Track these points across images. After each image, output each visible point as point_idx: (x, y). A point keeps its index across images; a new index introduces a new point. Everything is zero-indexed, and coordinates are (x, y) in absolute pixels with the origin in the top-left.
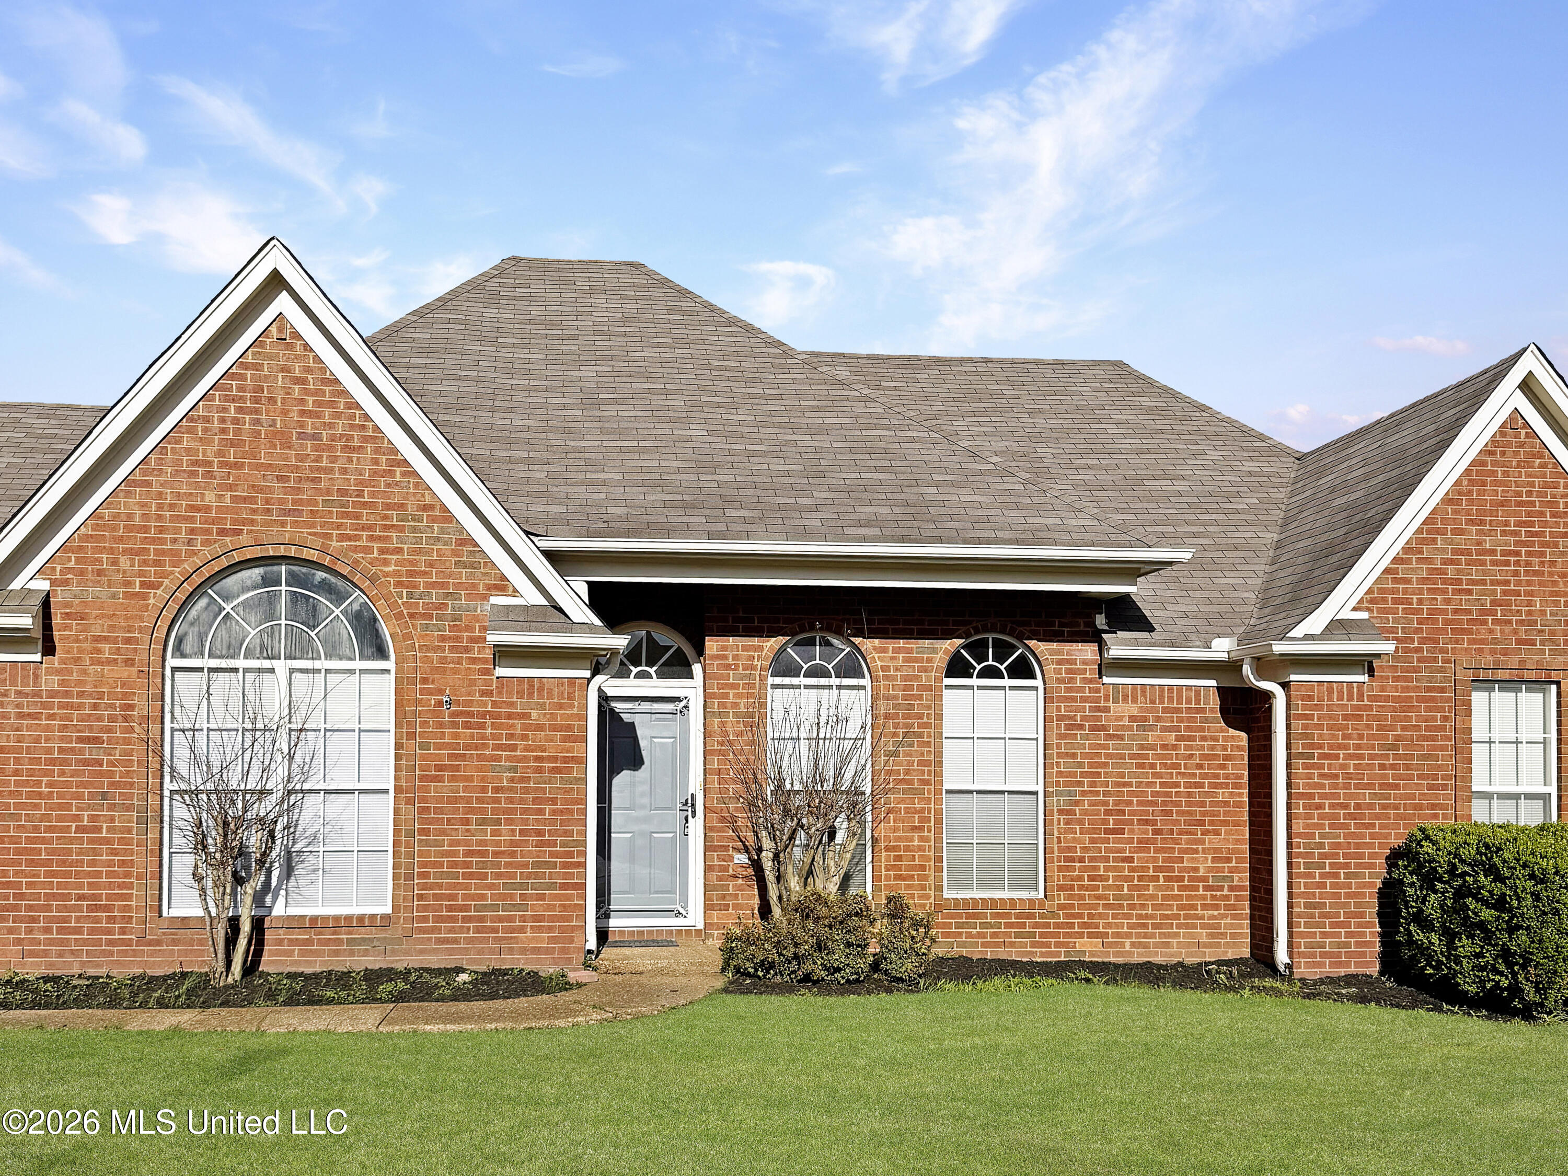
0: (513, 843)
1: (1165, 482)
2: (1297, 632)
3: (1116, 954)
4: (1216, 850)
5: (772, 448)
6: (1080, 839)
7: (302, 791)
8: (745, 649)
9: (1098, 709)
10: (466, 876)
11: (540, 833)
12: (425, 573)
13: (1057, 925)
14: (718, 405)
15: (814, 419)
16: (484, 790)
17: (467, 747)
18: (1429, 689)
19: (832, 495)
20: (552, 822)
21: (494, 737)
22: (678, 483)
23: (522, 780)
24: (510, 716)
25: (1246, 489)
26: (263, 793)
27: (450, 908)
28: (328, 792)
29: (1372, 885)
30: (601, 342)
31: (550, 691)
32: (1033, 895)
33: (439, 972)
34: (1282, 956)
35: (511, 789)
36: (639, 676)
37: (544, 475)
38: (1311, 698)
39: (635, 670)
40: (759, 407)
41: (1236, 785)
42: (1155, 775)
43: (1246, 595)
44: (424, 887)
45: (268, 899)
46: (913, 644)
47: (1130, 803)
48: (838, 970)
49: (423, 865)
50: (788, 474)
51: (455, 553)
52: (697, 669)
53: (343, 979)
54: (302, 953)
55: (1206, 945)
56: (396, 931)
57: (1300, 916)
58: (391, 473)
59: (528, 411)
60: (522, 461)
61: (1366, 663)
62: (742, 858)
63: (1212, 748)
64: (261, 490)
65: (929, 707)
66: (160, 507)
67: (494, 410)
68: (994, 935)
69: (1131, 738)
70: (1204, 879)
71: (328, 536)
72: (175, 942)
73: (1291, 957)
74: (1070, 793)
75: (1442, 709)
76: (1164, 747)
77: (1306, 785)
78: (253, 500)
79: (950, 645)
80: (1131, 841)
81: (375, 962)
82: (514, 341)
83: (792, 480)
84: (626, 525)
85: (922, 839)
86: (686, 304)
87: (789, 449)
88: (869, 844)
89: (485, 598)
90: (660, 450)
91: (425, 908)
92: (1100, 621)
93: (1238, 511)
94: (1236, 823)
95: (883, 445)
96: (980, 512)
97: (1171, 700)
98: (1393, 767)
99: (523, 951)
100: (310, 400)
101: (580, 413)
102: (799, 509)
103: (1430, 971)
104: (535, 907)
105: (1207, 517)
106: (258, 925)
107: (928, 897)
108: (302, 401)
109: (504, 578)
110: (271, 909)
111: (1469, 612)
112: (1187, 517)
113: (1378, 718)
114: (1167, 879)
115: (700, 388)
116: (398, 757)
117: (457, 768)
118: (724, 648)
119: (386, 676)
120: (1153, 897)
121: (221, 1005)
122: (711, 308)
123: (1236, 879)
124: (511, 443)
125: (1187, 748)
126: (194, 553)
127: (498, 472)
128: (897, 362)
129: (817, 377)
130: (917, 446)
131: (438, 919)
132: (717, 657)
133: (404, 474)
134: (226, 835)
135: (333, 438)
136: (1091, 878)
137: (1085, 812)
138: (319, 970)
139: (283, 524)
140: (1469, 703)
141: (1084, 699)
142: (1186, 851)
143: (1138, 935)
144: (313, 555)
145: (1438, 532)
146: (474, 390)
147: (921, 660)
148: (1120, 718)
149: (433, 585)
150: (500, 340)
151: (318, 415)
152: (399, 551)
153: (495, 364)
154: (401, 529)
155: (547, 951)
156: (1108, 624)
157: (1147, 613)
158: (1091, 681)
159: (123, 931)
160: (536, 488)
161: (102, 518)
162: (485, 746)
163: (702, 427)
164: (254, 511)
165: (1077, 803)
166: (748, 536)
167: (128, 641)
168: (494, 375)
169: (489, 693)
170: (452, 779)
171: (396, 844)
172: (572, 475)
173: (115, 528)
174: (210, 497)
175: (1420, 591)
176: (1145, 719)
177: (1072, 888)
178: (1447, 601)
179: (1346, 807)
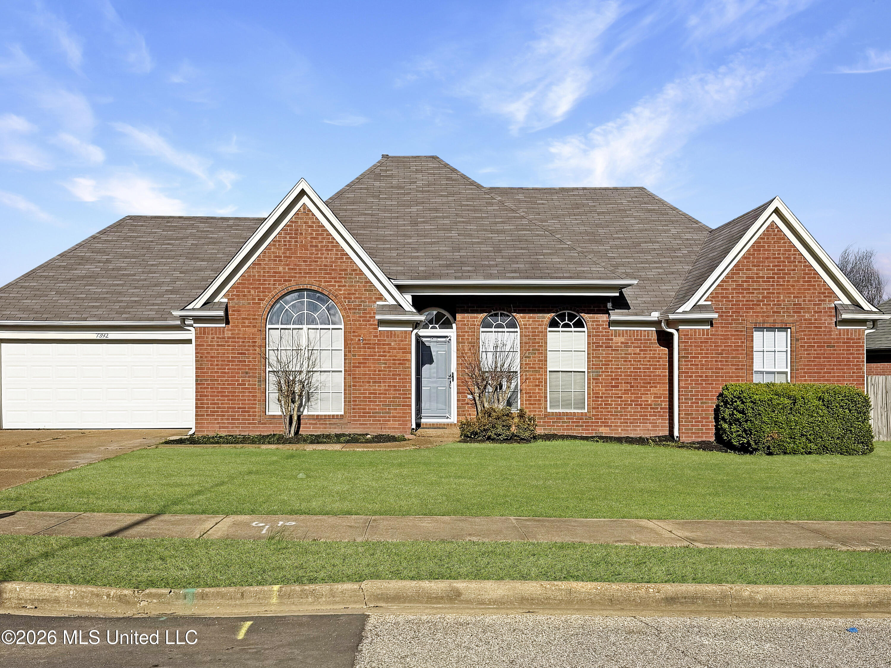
0: (385, 390)
1: (650, 244)
2: (680, 310)
3: (615, 433)
4: (655, 394)
5: (482, 241)
6: (601, 390)
7: (312, 371)
8: (471, 318)
9: (609, 339)
10: (369, 401)
11: (395, 386)
12: (354, 294)
13: (592, 422)
14: (463, 222)
15: (499, 227)
16: (375, 371)
17: (369, 356)
18: (735, 331)
19: (503, 260)
20: (399, 382)
21: (378, 352)
22: (445, 257)
23: (389, 367)
24: (384, 345)
25: (684, 247)
26: (301, 372)
27: (364, 413)
28: (321, 372)
29: (712, 407)
30: (420, 195)
31: (398, 335)
32: (583, 411)
33: (360, 435)
34: (676, 433)
35: (385, 371)
36: (432, 328)
37: (396, 255)
38: (687, 335)
39: (431, 326)
40: (479, 223)
41: (663, 369)
42: (631, 365)
43: (671, 293)
44: (355, 405)
45: (302, 409)
46: (536, 315)
47: (621, 376)
48: (500, 435)
49: (354, 397)
50: (488, 251)
51: (364, 286)
52: (454, 325)
53: (328, 436)
54: (314, 428)
55: (651, 430)
56: (345, 421)
57: (682, 418)
58: (342, 258)
59: (391, 228)
60: (388, 249)
61: (710, 322)
62: (470, 397)
63: (654, 354)
64: (298, 265)
65: (542, 339)
66: (264, 272)
67: (378, 228)
68: (567, 426)
69: (622, 350)
70: (651, 405)
71: (321, 281)
72: (271, 424)
73: (679, 434)
74: (597, 372)
75: (741, 339)
76: (635, 354)
77: (685, 369)
78: (295, 269)
79: (549, 316)
80: (621, 390)
81: (338, 431)
82: (386, 196)
83: (488, 254)
84: (425, 274)
85: (539, 389)
86: (454, 176)
87: (489, 241)
88: (519, 391)
89: (375, 302)
90: (440, 243)
91: (355, 413)
92: (609, 305)
93: (677, 257)
94: (663, 383)
95: (525, 238)
96: (558, 266)
97: (637, 335)
98: (721, 361)
99: (389, 428)
100: (314, 233)
101: (410, 227)
102: (490, 266)
103: (725, 438)
104: (393, 413)
105: (664, 260)
106: (299, 417)
107: (542, 411)
108: (312, 234)
109: (381, 295)
110: (303, 412)
111: (753, 301)
112: (655, 260)
113: (714, 343)
114: (635, 405)
115: (457, 215)
116: (345, 359)
117: (366, 363)
118: (463, 318)
119: (340, 330)
120: (630, 412)
121: (289, 443)
122: (464, 177)
123: (663, 405)
124: (385, 242)
125: (644, 354)
126: (276, 288)
127: (380, 254)
128: (545, 191)
129: (503, 208)
130: (539, 238)
131: (359, 417)
132: (461, 321)
133: (346, 259)
134: (289, 386)
135: (322, 246)
136: (605, 404)
137: (603, 379)
138: (319, 434)
139: (305, 277)
140: (752, 336)
141: (603, 336)
142: (643, 394)
143: (624, 426)
144: (315, 288)
145: (740, 270)
146: (371, 219)
147: (539, 321)
148: (617, 343)
149: (357, 298)
150: (381, 196)
151: (317, 238)
152: (345, 286)
153: (378, 207)
154: (345, 278)
155: (398, 428)
156: (612, 307)
157: (629, 302)
158: (606, 329)
159: (253, 420)
160: (393, 260)
161: (245, 277)
162: (375, 355)
163: (456, 232)
164: (296, 273)
165: (600, 376)
166: (469, 278)
167: (254, 319)
168: (378, 212)
169: (377, 336)
170: (364, 367)
171: (345, 390)
172: (407, 254)
173: (249, 280)
174: (281, 269)
175: (733, 293)
176: (627, 343)
177: (598, 408)
178: (744, 297)
179: (701, 376)
